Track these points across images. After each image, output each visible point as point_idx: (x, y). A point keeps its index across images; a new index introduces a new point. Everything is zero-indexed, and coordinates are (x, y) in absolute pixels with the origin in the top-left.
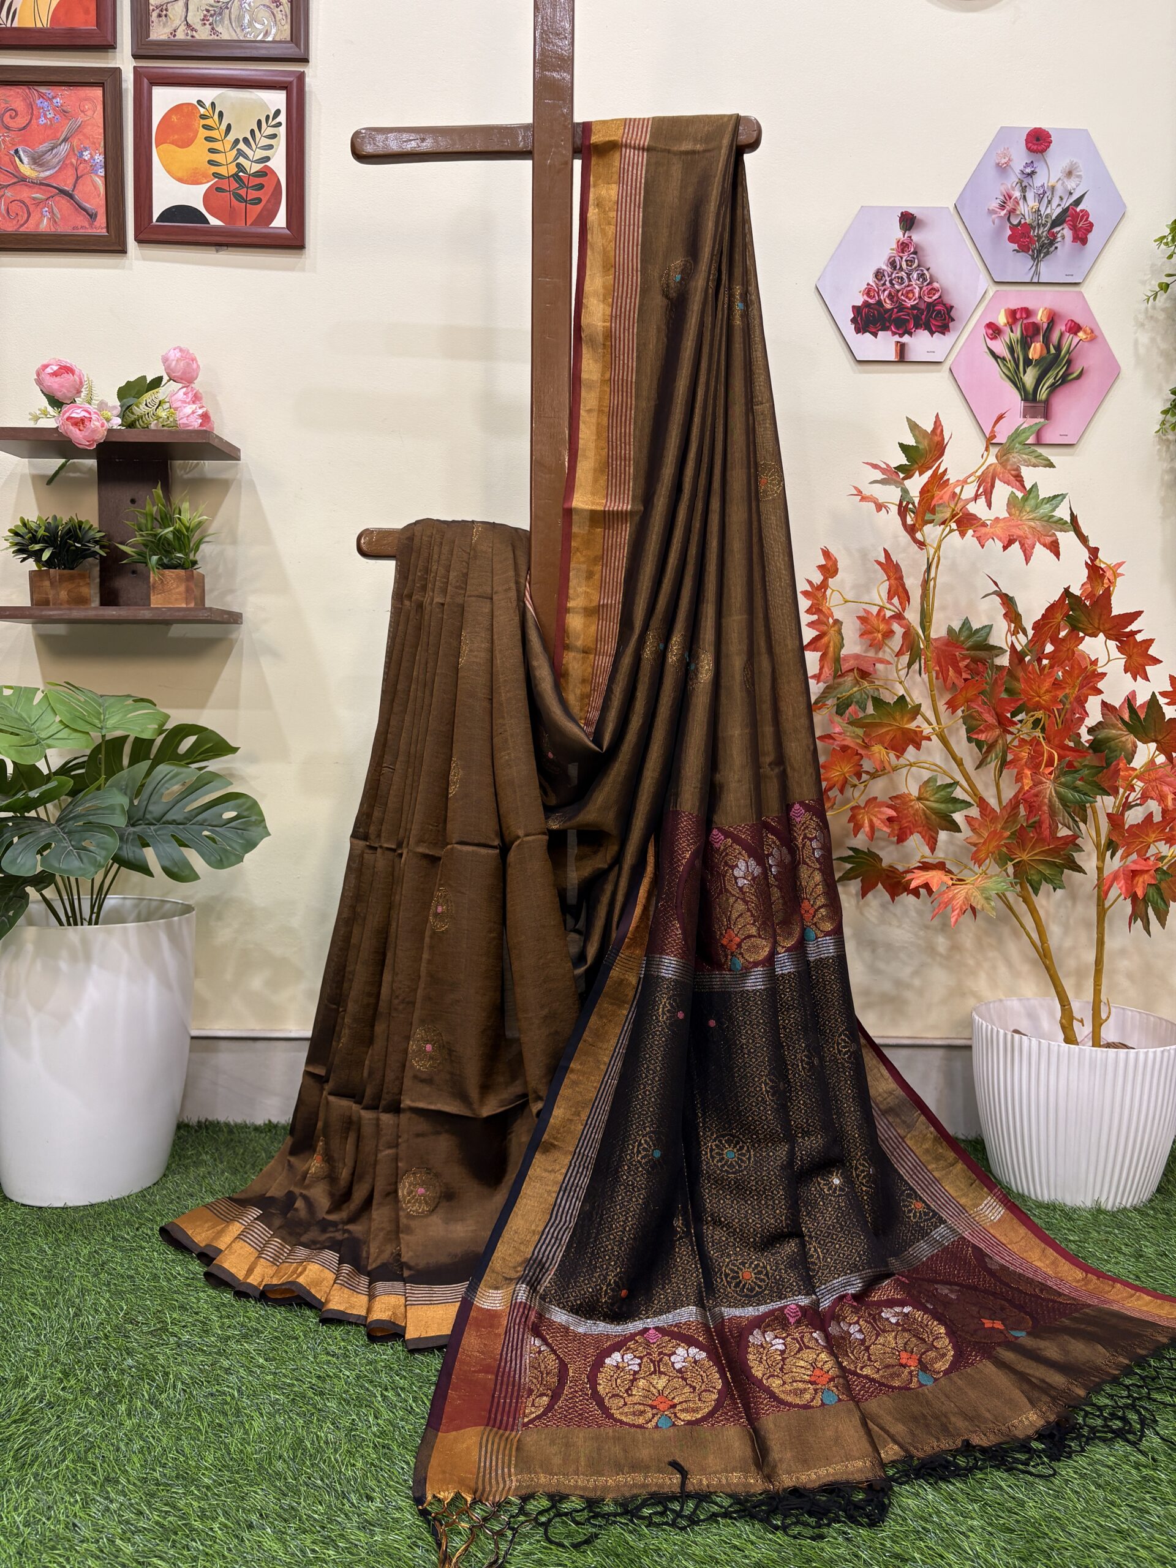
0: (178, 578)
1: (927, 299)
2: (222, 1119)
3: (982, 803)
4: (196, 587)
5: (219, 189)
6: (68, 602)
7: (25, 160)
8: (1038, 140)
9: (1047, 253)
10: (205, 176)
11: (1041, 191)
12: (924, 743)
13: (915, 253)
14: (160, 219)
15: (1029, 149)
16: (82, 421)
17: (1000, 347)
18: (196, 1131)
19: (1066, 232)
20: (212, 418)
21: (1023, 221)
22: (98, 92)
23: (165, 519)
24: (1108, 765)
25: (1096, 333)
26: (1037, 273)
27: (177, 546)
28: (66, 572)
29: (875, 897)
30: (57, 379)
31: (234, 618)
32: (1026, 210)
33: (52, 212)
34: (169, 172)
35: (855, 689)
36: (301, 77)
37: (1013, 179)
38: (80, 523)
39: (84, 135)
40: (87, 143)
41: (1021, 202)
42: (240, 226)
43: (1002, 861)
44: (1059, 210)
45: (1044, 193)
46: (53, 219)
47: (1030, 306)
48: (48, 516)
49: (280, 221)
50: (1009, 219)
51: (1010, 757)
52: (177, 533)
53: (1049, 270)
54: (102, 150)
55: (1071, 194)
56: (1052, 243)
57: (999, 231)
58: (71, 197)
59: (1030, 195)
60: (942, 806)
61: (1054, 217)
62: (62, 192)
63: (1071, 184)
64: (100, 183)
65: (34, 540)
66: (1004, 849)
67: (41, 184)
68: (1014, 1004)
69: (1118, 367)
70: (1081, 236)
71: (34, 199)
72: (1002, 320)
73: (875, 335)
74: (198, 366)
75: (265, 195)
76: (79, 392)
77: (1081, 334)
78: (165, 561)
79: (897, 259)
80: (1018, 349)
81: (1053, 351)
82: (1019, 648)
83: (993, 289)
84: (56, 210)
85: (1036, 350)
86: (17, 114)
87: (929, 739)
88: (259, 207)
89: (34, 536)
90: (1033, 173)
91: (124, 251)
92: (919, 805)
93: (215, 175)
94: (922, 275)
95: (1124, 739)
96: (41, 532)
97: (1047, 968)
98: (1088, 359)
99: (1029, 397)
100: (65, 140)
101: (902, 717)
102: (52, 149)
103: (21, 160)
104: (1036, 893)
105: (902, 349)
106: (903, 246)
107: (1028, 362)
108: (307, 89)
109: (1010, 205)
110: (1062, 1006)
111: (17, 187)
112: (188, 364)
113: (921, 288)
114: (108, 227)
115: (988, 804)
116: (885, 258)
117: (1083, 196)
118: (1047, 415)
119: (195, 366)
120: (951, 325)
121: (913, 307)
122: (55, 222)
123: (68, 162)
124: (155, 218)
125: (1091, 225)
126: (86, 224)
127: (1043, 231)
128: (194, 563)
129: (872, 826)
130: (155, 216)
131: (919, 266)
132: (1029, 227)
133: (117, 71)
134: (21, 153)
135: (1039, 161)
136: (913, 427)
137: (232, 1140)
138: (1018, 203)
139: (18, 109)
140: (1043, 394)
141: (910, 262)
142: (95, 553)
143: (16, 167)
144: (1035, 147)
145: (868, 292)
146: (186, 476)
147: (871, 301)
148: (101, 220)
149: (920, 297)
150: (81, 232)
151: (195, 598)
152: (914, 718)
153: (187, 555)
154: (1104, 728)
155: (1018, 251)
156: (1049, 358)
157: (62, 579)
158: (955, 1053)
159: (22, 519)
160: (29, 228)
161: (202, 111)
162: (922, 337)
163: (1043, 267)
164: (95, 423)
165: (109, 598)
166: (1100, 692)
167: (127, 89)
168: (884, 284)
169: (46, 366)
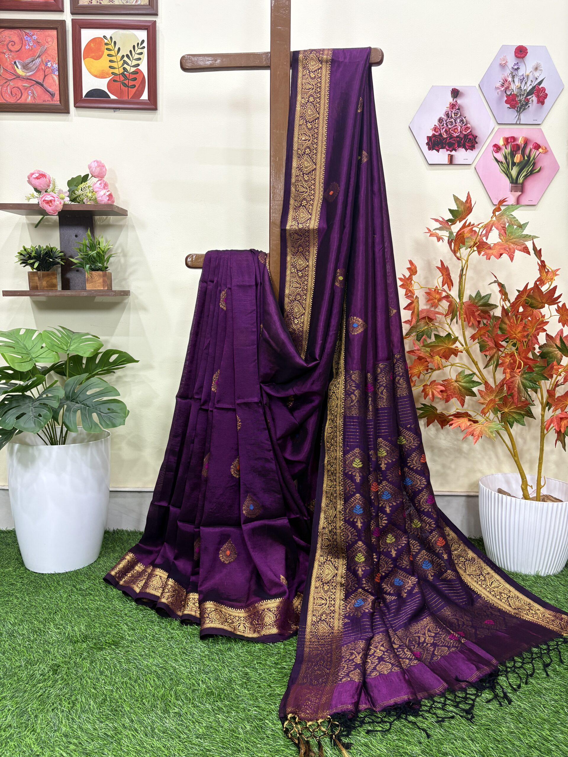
0: (99, 275)
1: (464, 133)
2: (124, 528)
3: (486, 383)
4: (108, 280)
5: (115, 81)
6: (47, 287)
7: (19, 67)
8: (521, 52)
9: (524, 109)
10: (108, 74)
11: (522, 78)
12: (459, 353)
13: (459, 109)
14: (85, 96)
15: (516, 56)
16: (51, 201)
17: (500, 156)
18: (113, 534)
19: (534, 98)
20: (114, 196)
21: (513, 93)
22: (54, 33)
23: (92, 247)
24: (548, 365)
25: (548, 149)
26: (519, 119)
27: (98, 259)
28: (45, 272)
29: (434, 426)
30: (38, 180)
31: (126, 293)
32: (514, 87)
33: (33, 93)
34: (90, 72)
35: (426, 327)
36: (155, 23)
37: (508, 71)
38: (52, 249)
39: (48, 54)
40: (49, 59)
41: (512, 83)
42: (125, 98)
43: (495, 411)
44: (531, 87)
45: (524, 78)
46: (33, 97)
47: (515, 136)
48: (36, 245)
49: (145, 96)
50: (505, 92)
51: (500, 361)
52: (98, 254)
53: (525, 117)
54: (57, 62)
55: (537, 79)
56: (527, 104)
57: (500, 98)
58: (42, 85)
59: (516, 80)
60: (467, 385)
61: (528, 91)
62: (38, 83)
63: (537, 74)
64: (56, 79)
65: (30, 258)
66: (497, 406)
67: (28, 79)
68: (500, 476)
69: (559, 167)
70: (541, 101)
71: (24, 86)
72: (501, 143)
73: (438, 151)
74: (106, 169)
75: (137, 83)
76: (49, 186)
77: (540, 150)
78: (93, 267)
79: (450, 112)
80: (509, 157)
81: (526, 158)
82: (506, 307)
83: (497, 127)
84: (35, 92)
85: (518, 158)
86: (15, 44)
87: (462, 352)
88: (135, 89)
89: (30, 256)
90: (518, 68)
91: (68, 112)
92: (456, 384)
93: (113, 73)
94: (462, 121)
95: (556, 353)
96: (33, 254)
97: (515, 461)
98: (544, 162)
99: (514, 182)
100: (39, 57)
101: (449, 343)
102: (33, 61)
103: (17, 67)
104: (511, 427)
105: (451, 158)
106: (453, 106)
107: (514, 164)
108: (157, 29)
109: (506, 85)
110: (522, 479)
111: (16, 80)
112: (101, 169)
113: (461, 127)
114: (60, 101)
115: (489, 384)
116: (444, 112)
117: (542, 80)
118: (522, 190)
119: (104, 170)
120: (476, 145)
121: (457, 137)
122: (34, 98)
123: (40, 68)
124: (84, 96)
125: (547, 95)
126: (50, 99)
127: (523, 98)
128: (107, 268)
129: (433, 395)
130: (84, 95)
131: (460, 116)
132: (515, 96)
133: (63, 22)
134: (17, 63)
135: (521, 62)
136: (456, 199)
137: (129, 539)
138: (510, 84)
139: (16, 41)
140: (521, 180)
141: (456, 114)
142: (58, 263)
143: (15, 70)
144: (519, 55)
145: (435, 129)
146: (101, 224)
147: (436, 134)
148: (57, 97)
149: (461, 132)
150: (47, 103)
151: (107, 285)
152: (455, 343)
153: (103, 264)
154: (547, 347)
155: (510, 108)
156: (525, 162)
157: (44, 276)
158: (470, 499)
159: (24, 247)
160: (22, 101)
161: (106, 41)
162: (462, 151)
163: (522, 116)
164: (57, 203)
165: (66, 285)
166: (545, 330)
167: (68, 31)
168: (443, 125)
169: (33, 174)
